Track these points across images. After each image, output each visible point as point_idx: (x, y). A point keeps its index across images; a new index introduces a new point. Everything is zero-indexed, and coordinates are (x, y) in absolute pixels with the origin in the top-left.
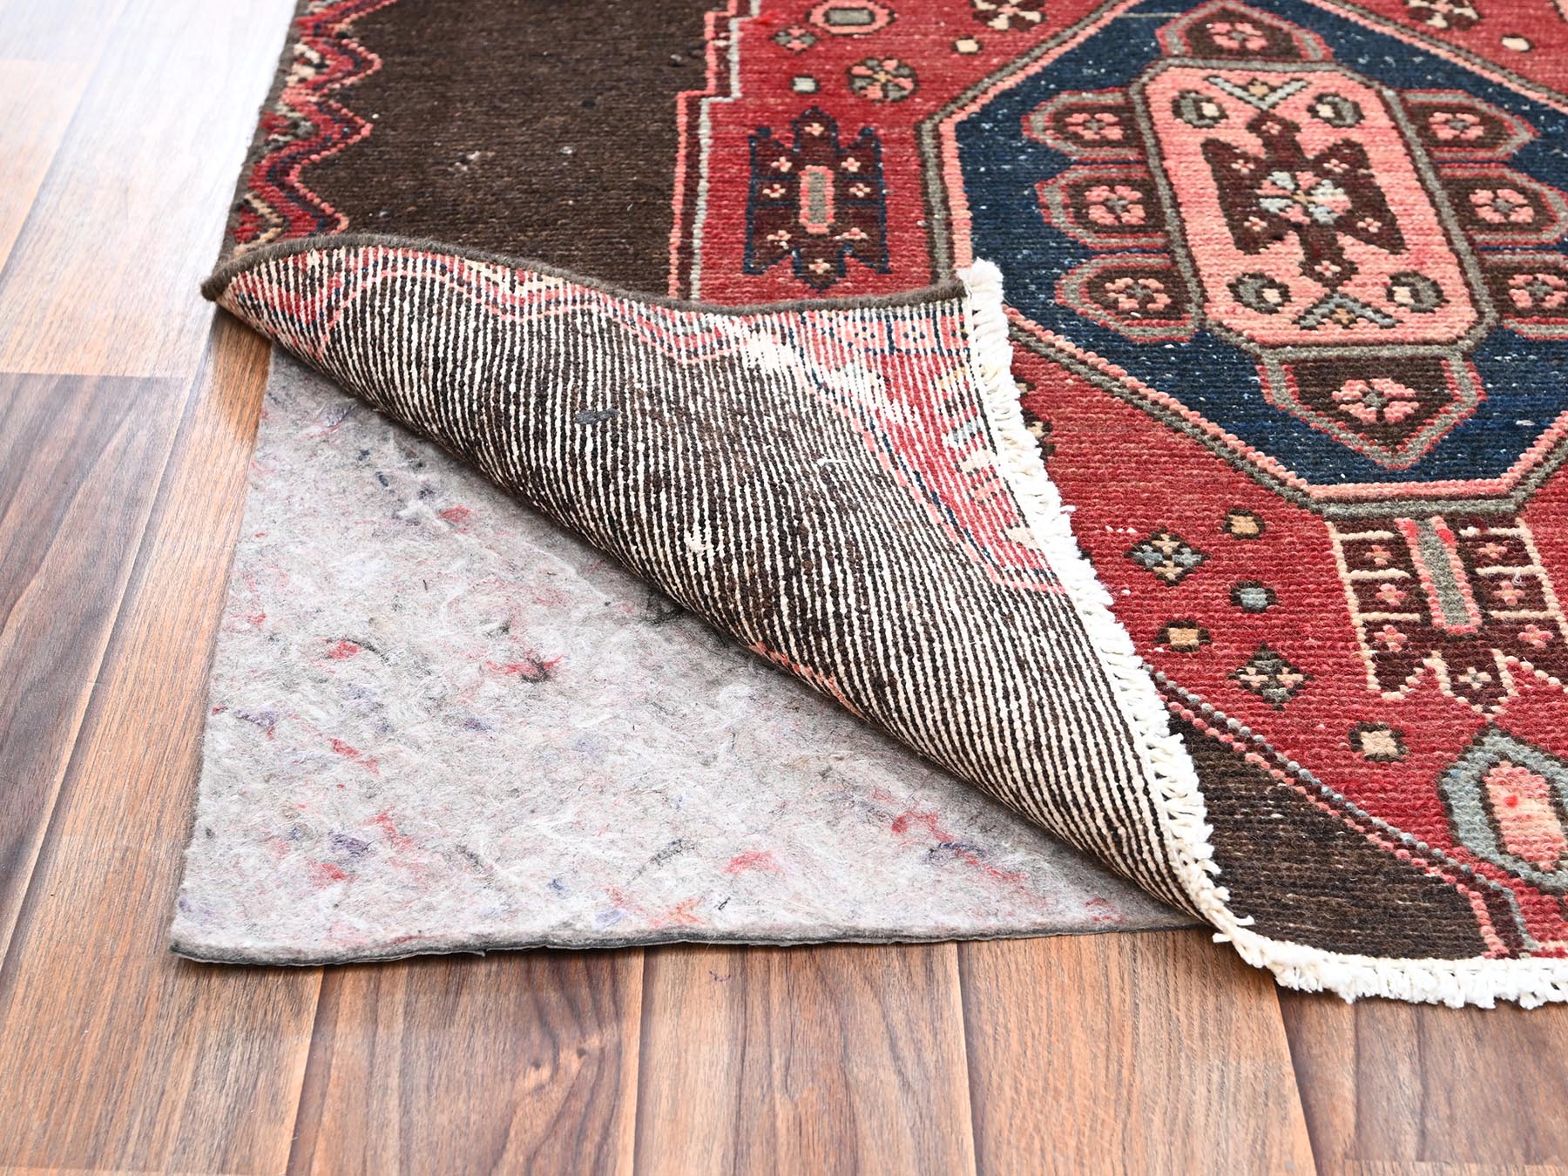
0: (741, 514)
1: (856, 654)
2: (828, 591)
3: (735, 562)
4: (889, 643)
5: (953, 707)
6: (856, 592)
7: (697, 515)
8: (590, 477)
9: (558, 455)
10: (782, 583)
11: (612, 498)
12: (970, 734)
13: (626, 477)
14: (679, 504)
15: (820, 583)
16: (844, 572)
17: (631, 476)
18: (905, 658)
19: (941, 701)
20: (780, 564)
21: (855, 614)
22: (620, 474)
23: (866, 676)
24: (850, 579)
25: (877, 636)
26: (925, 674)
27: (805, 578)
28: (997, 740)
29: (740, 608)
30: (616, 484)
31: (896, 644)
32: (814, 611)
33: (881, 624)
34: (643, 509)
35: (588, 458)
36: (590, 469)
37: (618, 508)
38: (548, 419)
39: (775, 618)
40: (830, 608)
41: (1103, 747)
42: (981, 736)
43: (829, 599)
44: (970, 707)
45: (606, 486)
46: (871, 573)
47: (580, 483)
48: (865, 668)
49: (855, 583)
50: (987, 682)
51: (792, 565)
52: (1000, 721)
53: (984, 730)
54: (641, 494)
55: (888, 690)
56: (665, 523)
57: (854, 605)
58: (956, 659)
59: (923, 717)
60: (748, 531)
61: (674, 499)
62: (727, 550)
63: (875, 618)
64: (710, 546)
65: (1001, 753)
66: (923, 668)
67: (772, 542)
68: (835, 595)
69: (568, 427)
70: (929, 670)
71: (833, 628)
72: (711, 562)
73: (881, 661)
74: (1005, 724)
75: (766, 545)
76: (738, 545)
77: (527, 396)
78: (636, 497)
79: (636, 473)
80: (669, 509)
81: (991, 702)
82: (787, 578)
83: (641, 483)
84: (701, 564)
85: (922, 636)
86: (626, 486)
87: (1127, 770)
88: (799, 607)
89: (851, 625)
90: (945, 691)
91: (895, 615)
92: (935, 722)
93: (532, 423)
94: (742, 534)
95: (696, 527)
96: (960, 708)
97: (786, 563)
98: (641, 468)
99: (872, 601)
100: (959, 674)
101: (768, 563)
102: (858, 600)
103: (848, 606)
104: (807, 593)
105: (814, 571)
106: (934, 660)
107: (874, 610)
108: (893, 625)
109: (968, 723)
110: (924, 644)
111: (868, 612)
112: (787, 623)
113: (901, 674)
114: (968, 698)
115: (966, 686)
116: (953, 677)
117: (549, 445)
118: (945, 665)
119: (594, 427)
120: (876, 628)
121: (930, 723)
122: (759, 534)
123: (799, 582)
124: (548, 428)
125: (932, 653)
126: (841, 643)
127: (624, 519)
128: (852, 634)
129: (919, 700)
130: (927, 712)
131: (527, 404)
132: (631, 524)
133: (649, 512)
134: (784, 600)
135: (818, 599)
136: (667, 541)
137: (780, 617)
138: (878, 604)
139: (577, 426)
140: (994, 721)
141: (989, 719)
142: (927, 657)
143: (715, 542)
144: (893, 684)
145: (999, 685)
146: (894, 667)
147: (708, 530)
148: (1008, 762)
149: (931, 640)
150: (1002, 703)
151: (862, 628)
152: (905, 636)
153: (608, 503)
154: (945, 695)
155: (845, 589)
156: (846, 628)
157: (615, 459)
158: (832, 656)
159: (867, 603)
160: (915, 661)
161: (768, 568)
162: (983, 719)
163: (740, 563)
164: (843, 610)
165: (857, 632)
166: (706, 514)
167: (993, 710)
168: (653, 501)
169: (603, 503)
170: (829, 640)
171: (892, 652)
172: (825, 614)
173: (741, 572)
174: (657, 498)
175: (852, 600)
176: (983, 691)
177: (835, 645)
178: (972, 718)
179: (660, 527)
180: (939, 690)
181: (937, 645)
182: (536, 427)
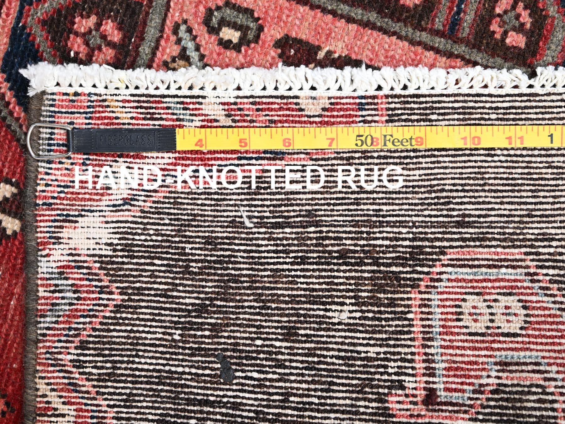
0: (324, 286)
1: (439, 233)
2: (395, 243)
3: (360, 294)
4: (439, 213)
5: (489, 185)
6: (399, 227)
7: (322, 313)
8: (275, 377)
9: (253, 396)
10: (382, 268)
11: (294, 364)
12: (507, 179)
13: (283, 354)
14: (311, 323)
15: (387, 246)
16: (380, 232)
17: (283, 350)
18: (452, 206)
19: (484, 191)
20: (369, 268)
21: (414, 230)
22: (280, 357)
23: (455, 230)
24: (389, 229)
25: (433, 219)
26: (464, 197)
27: (381, 255)
28: (516, 165)
29: (389, 296)
30: (285, 360)
31: (442, 210)
32: (406, 253)
33: (425, 216)
34: (307, 345)
35: (262, 376)
36: (270, 376)
37: (302, 362)
38: (225, 400)
39: (402, 276)
40: (407, 243)
41: (538, 110)
42: (512, 173)
43: (400, 243)
44: (493, 176)
45: (286, 367)
46: (383, 216)
47: (277, 384)
48: (450, 230)
49: (391, 227)
50: (479, 164)
51: (370, 261)
52: (507, 161)
53: (508, 171)
54: (297, 345)
55: (467, 219)
56: (322, 333)
57: (408, 230)
58: (459, 179)
59: (489, 203)
60: (341, 284)
61: (305, 325)
62: (350, 298)
63: (421, 219)
64: (345, 308)
65: (524, 165)
66: (461, 197)
67: (350, 271)
68: (397, 239)
69: (234, 387)
70: (462, 194)
71: (420, 243)
72: (354, 308)
73: (449, 219)
74: (509, 159)
75: (353, 274)
76: (348, 291)
77: (201, 412)
78: (298, 348)
79: (280, 347)
80: (314, 329)
81: (493, 164)
82: (379, 265)
83: (289, 345)
84: (354, 315)
85: (439, 194)
86: (288, 354)
87: (557, 101)
88: (401, 261)
89: (421, 233)
90: (478, 188)
91: (419, 207)
92: (494, 197)
93: (224, 410)
94: (342, 287)
95: (330, 314)
96: (491, 182)
97: (368, 264)
98: (278, 344)
99: (408, 219)
100: (469, 178)
101: (366, 275)
102: (406, 227)
103: (408, 233)
104: (394, 255)
105: (378, 249)
106: (457, 191)
107: (414, 219)
108: (427, 209)
109: (501, 179)
110: (444, 194)
111: (414, 223)
112: (408, 269)
113: (460, 210)
114: (487, 176)
115: (479, 176)
116: (471, 182)
117: (244, 401)
118: (462, 185)
119: (236, 370)
120: (428, 219)
121: (493, 200)
122: (343, 277)
123: (384, 258)
124: (232, 400)
125: (451, 191)
126: (432, 240)
127: (310, 359)
128: (426, 233)
129: (479, 203)
130: (487, 200)
131: (208, 413)
132: (314, 355)
133: (312, 342)
134: (394, 269)
135: (399, 249)
136: (333, 333)
137: (403, 273)
138: (409, 216)
139: (235, 382)
140: (505, 165)
141: (504, 167)
142: (455, 194)
143: (343, 304)
144: (464, 216)
145: (483, 158)
146: (455, 213)
147: (334, 307)
148: (530, 162)
149: (443, 190)
150: (496, 158)
151: (425, 227)
152: (435, 204)
153: (297, 368)
154: (480, 188)
155: (396, 233)
156: (421, 236)
157: (266, 359)
158: (436, 247)
159: (408, 222)
160: (454, 201)
161: (370, 275)
162: (502, 170)
163: (362, 291)
164: (411, 236)
165: (427, 230)
166: (322, 307)
167: (499, 164)
168: (303, 339)
169: (295, 371)
170: (426, 247)
171: (445, 213)
172: (409, 247)
173: (368, 291)
174: (302, 336)
175: (404, 230)
176: (485, 167)
177: (430, 244)
178: (499, 176)
179: (322, 336)
180: (477, 191)
181: (447, 188)
182: (230, 408)
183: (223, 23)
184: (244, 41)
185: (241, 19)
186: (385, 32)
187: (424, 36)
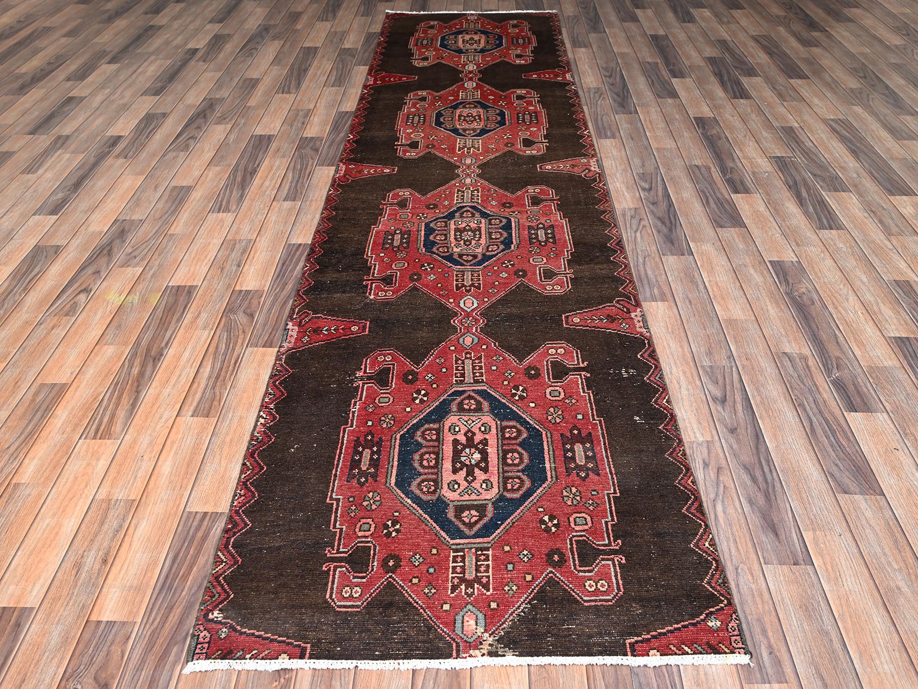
183: (485, 427)
184: (482, 432)
185: (488, 430)
186: (498, 458)
187: (501, 466)
